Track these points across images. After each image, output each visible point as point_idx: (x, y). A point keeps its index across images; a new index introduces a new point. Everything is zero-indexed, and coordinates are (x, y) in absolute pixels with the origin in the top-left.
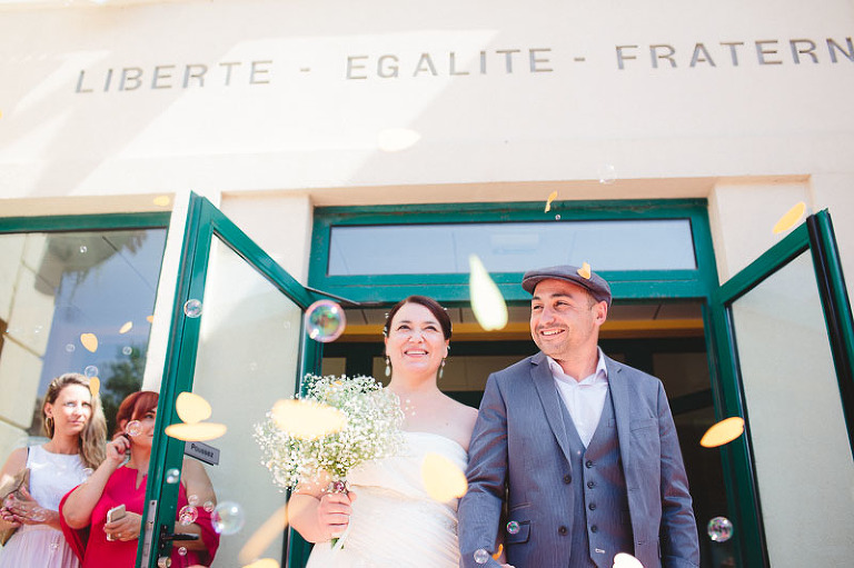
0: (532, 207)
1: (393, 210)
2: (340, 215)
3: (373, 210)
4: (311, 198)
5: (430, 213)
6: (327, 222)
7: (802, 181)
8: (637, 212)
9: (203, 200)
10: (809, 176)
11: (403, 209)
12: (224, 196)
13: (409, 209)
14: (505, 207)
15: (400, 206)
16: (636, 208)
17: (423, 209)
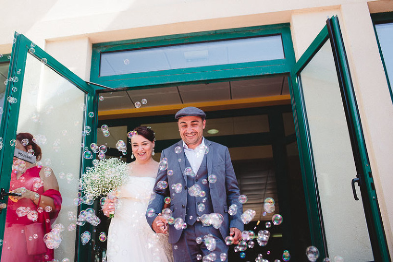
0: (200, 34)
1: (130, 42)
2: (105, 47)
3: (121, 43)
4: (89, 39)
5: (149, 42)
6: (99, 51)
7: (337, 9)
8: (254, 32)
9: (21, 35)
10: (340, 5)
11: (136, 41)
12: (47, 42)
13: (138, 41)
14: (186, 36)
15: (134, 40)
16: (253, 31)
17: (146, 40)
